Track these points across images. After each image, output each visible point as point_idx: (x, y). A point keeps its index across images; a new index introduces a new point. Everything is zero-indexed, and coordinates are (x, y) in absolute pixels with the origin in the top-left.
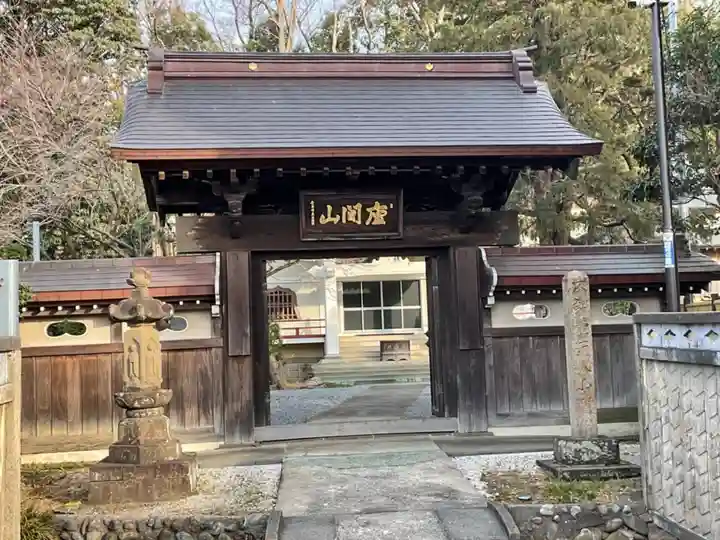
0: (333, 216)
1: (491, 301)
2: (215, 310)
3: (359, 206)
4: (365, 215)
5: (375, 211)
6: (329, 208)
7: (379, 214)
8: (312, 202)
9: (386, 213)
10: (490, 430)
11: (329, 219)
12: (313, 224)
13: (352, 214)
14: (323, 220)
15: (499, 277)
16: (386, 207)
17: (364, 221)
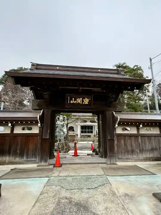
1: (117, 126)
2: (39, 125)
3: (81, 99)
4: (83, 101)
5: (85, 100)
6: (73, 99)
8: (69, 97)
9: (88, 101)
10: (116, 163)
11: (73, 102)
12: (69, 103)
13: (79, 101)
14: (71, 102)
15: (120, 119)
16: (88, 99)
17: (82, 103)
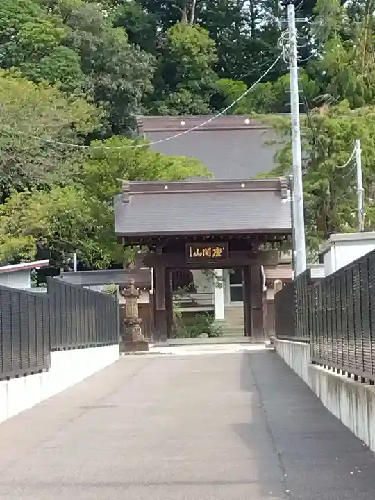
0: (199, 253)
1: (265, 288)
2: (151, 291)
3: (210, 248)
4: (212, 253)
5: (216, 251)
6: (198, 250)
7: (218, 252)
8: (191, 248)
9: (221, 251)
12: (191, 256)
13: (207, 252)
14: (195, 255)
15: (266, 279)
16: (221, 249)
17: (212, 255)
